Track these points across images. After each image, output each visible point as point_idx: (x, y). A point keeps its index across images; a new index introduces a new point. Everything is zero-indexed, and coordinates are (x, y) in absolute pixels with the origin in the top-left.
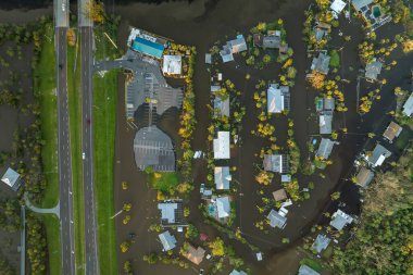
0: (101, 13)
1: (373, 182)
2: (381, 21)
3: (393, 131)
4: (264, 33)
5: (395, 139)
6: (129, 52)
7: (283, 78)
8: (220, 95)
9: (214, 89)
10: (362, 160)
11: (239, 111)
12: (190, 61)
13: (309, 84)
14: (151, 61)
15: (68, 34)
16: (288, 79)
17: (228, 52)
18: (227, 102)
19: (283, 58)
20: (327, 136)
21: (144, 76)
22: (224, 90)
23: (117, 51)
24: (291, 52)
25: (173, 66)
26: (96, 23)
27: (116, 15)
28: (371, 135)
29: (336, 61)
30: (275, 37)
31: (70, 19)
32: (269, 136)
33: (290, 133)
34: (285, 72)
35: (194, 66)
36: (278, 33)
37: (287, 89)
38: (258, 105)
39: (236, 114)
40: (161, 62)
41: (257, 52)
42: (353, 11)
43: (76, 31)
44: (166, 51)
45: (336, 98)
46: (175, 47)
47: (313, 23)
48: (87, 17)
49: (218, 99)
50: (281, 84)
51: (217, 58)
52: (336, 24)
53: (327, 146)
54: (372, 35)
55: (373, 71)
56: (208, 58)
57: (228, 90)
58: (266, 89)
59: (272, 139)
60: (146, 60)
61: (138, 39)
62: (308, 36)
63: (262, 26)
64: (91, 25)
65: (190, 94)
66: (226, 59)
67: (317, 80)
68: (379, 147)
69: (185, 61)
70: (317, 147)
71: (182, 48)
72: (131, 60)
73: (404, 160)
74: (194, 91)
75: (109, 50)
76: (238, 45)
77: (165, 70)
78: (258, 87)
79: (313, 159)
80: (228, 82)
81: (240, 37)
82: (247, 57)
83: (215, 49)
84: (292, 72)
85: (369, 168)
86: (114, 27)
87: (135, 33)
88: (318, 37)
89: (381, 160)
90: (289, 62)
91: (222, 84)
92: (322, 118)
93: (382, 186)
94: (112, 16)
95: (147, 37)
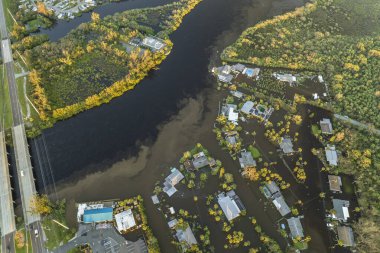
0: (46, 204)
2: (268, 112)
3: (335, 183)
4: (191, 159)
5: (342, 188)
6: (81, 228)
7: (225, 186)
8: (179, 227)
9: (172, 224)
10: (331, 221)
11: (204, 233)
12: (140, 209)
13: (247, 180)
14: (105, 226)
15: (16, 237)
16: (229, 185)
17: (170, 187)
18: (188, 230)
19: (216, 170)
20: (290, 215)
21: (102, 244)
22: (181, 220)
23: (69, 232)
24: (219, 163)
25: (126, 221)
26: (43, 215)
27: (60, 200)
28: (322, 195)
29: (257, 153)
30: (201, 158)
31: (17, 222)
32: (242, 243)
33: (258, 229)
34: (223, 180)
35: (145, 212)
36: (202, 154)
37: (233, 193)
38: (218, 219)
39: (202, 237)
40: (113, 223)
41: (193, 175)
42: (245, 115)
43: (24, 232)
44: (116, 211)
45: (273, 179)
46: (122, 204)
47: (223, 135)
48: (33, 212)
49: (179, 231)
50: (226, 192)
51: (163, 195)
52: (240, 128)
53: (295, 225)
54: (268, 124)
55: (287, 146)
56: (155, 200)
57: (185, 219)
58: (215, 201)
59: (246, 244)
60: (99, 227)
61: (86, 212)
62: (225, 145)
63: (187, 154)
64: (38, 218)
65: (152, 240)
66: (170, 193)
67: (252, 174)
68: (336, 202)
69: (135, 211)
70: (288, 230)
71: (129, 201)
72: (85, 235)
73: (362, 201)
74: (155, 235)
75: (61, 234)
76: (175, 177)
77: (120, 228)
78: (208, 203)
79: (292, 243)
80: (181, 211)
81: (174, 170)
82: (187, 183)
83: (158, 189)
84: (229, 177)
85: (342, 224)
86: (61, 211)
87: (82, 208)
88: (232, 142)
89: (346, 214)
90: (222, 171)
91: (177, 216)
92: (275, 202)
93: (366, 235)
94: (57, 202)
95: (95, 206)
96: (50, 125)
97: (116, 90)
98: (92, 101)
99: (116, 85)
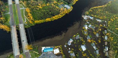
0: (31, 47)
1: (109, 54)
2: (94, 27)
3: (106, 43)
4: (75, 37)
5: (107, 44)
6: (43, 53)
7: (83, 43)
8: (71, 53)
9: (69, 52)
10: (105, 51)
11: (77, 54)
12: (61, 48)
13: (88, 42)
14: (50, 53)
15: (20, 56)
16: (84, 43)
17: (69, 43)
18: (73, 53)
19: (81, 40)
20: (96, 50)
21: (49, 57)
22: (72, 51)
23: (39, 54)
24: (82, 38)
25: (57, 51)
26: (30, 50)
27: (36, 46)
28: (103, 46)
29: (91, 36)
30: (78, 37)
31: (20, 52)
32: (86, 56)
33: (90, 53)
34: (83, 42)
35: (62, 49)
36: (78, 36)
37: (85, 45)
38: (81, 51)
39: (77, 55)
40: (53, 52)
41: (76, 41)
42: (89, 28)
43: (23, 55)
44: (54, 49)
45: (94, 42)
46: (56, 47)
47: (84, 32)
48: (26, 49)
49: (71, 54)
50: (83, 45)
52: (88, 31)
54: (94, 30)
55: (97, 35)
56: (65, 46)
57: (73, 51)
58: (81, 47)
59: (87, 56)
60: (49, 53)
61: (45, 49)
62: (84, 34)
63: (75, 36)
64: (28, 51)
65: (64, 56)
66: (69, 45)
67: (89, 41)
68: (106, 47)
69: (59, 49)
70: (96, 53)
71: (58, 47)
72: (44, 55)
73: (110, 47)
74: (64, 54)
75: (36, 55)
76: (71, 41)
77: (55, 53)
78: (79, 47)
79: (96, 55)
80: (72, 49)
81: (71, 39)
82: (74, 42)
83: (66, 44)
84: (84, 41)
85: (106, 51)
86: (36, 49)
87: (43, 48)
88: (86, 34)
89: (107, 49)
90: (83, 40)
91: (71, 50)
92: (94, 47)
93: (110, 53)
94: (35, 47)
95: (47, 48)
96: (33, 25)
97: (56, 17)
98: (48, 20)
99: (56, 16)
